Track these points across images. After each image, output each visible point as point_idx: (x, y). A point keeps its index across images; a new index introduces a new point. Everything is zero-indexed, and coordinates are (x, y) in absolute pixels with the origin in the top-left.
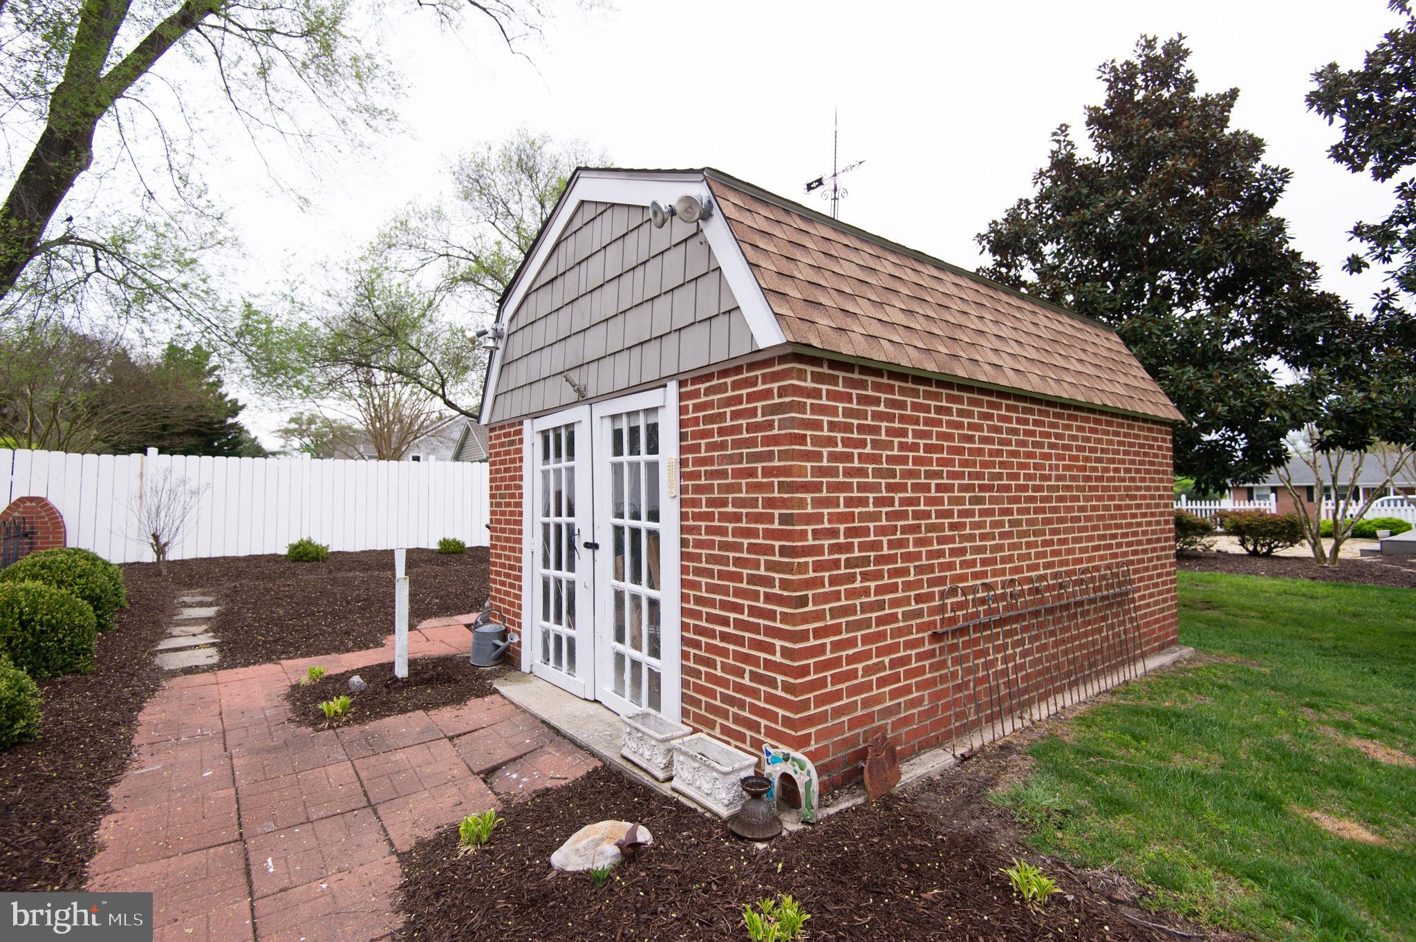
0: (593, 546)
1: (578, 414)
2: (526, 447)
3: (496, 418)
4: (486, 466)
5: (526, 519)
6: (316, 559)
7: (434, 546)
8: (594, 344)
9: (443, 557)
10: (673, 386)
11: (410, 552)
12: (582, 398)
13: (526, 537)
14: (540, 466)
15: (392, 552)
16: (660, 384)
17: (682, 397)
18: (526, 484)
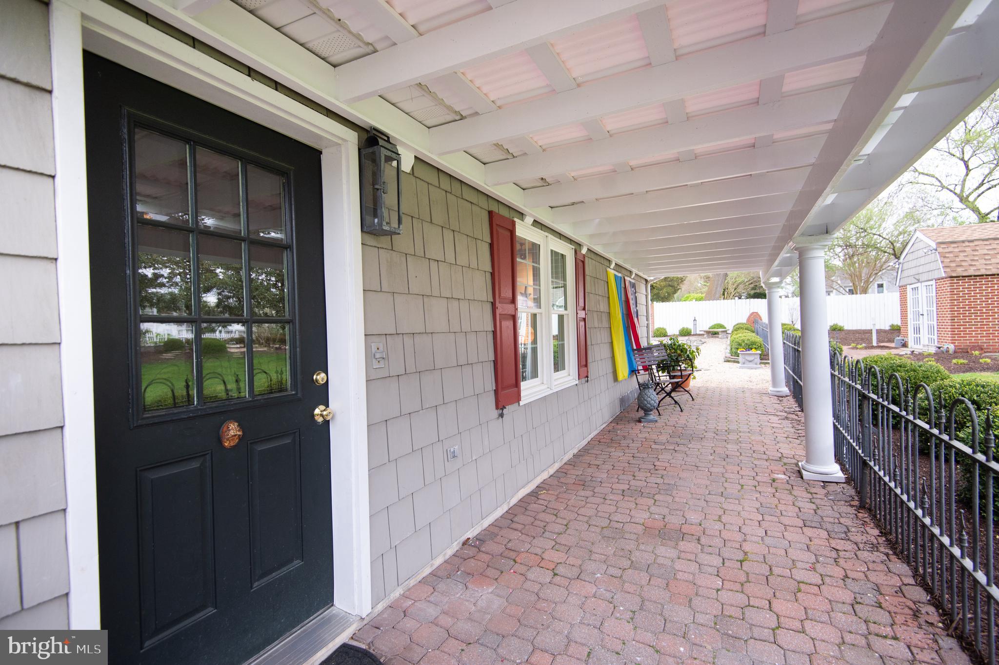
0: (923, 315)
1: (919, 285)
2: (908, 292)
3: (901, 284)
4: (899, 293)
5: (909, 310)
6: (840, 330)
7: (888, 328)
8: (921, 269)
9: (892, 331)
10: (934, 280)
11: (877, 330)
12: (919, 281)
13: (909, 315)
14: (912, 297)
15: (872, 330)
16: (932, 280)
17: (936, 283)
18: (908, 301)
